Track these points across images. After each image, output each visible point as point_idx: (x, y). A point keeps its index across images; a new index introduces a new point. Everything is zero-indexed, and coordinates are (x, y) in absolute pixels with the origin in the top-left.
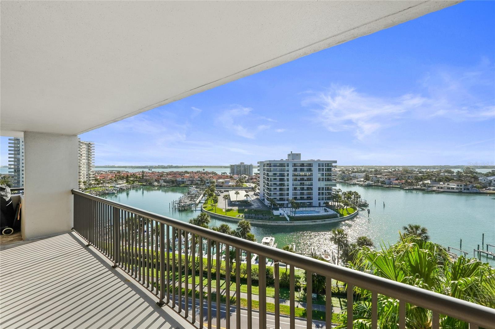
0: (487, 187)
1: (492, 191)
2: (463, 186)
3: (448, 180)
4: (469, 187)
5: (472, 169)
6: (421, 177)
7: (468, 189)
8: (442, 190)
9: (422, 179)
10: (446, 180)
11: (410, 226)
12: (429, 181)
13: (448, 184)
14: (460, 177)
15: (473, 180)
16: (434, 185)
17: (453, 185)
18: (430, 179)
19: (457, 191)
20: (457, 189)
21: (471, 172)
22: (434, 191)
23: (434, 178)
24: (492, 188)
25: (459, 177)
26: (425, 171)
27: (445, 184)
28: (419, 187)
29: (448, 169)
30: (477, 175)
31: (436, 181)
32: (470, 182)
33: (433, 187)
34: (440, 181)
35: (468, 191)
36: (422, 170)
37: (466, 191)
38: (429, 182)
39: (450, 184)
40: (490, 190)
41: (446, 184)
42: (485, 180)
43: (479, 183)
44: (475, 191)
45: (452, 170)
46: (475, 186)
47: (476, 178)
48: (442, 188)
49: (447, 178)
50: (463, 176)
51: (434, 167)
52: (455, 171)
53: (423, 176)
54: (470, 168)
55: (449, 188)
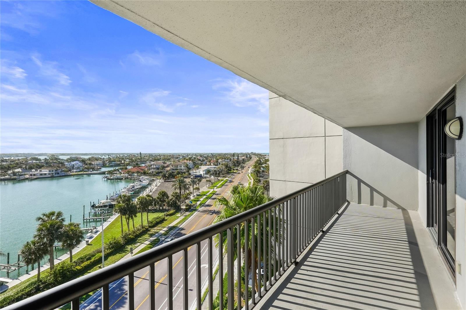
0: (71, 170)
1: (74, 173)
2: (54, 171)
3: (39, 167)
4: (59, 171)
5: (56, 156)
6: (8, 166)
7: (58, 173)
8: (35, 177)
9: (9, 168)
10: (37, 167)
12: (20, 169)
13: (41, 171)
14: (47, 163)
15: (60, 165)
16: (26, 173)
17: (45, 171)
18: (20, 167)
19: (49, 176)
20: (49, 174)
21: (56, 159)
22: (27, 179)
23: (24, 166)
24: (75, 170)
26: (9, 159)
27: (37, 171)
28: (7, 177)
29: (34, 156)
30: (60, 161)
31: (26, 169)
32: (58, 167)
33: (25, 175)
34: (31, 168)
35: (58, 175)
36: (4, 158)
37: (56, 175)
38: (20, 170)
39: (42, 170)
40: (73, 172)
41: (39, 170)
42: (69, 165)
43: (66, 168)
44: (64, 174)
45: (39, 157)
46: (63, 170)
47: (62, 164)
48: (34, 175)
49: (38, 165)
50: (51, 163)
51: (17, 155)
52: (42, 158)
53: (10, 164)
54: (55, 156)
55: (42, 174)
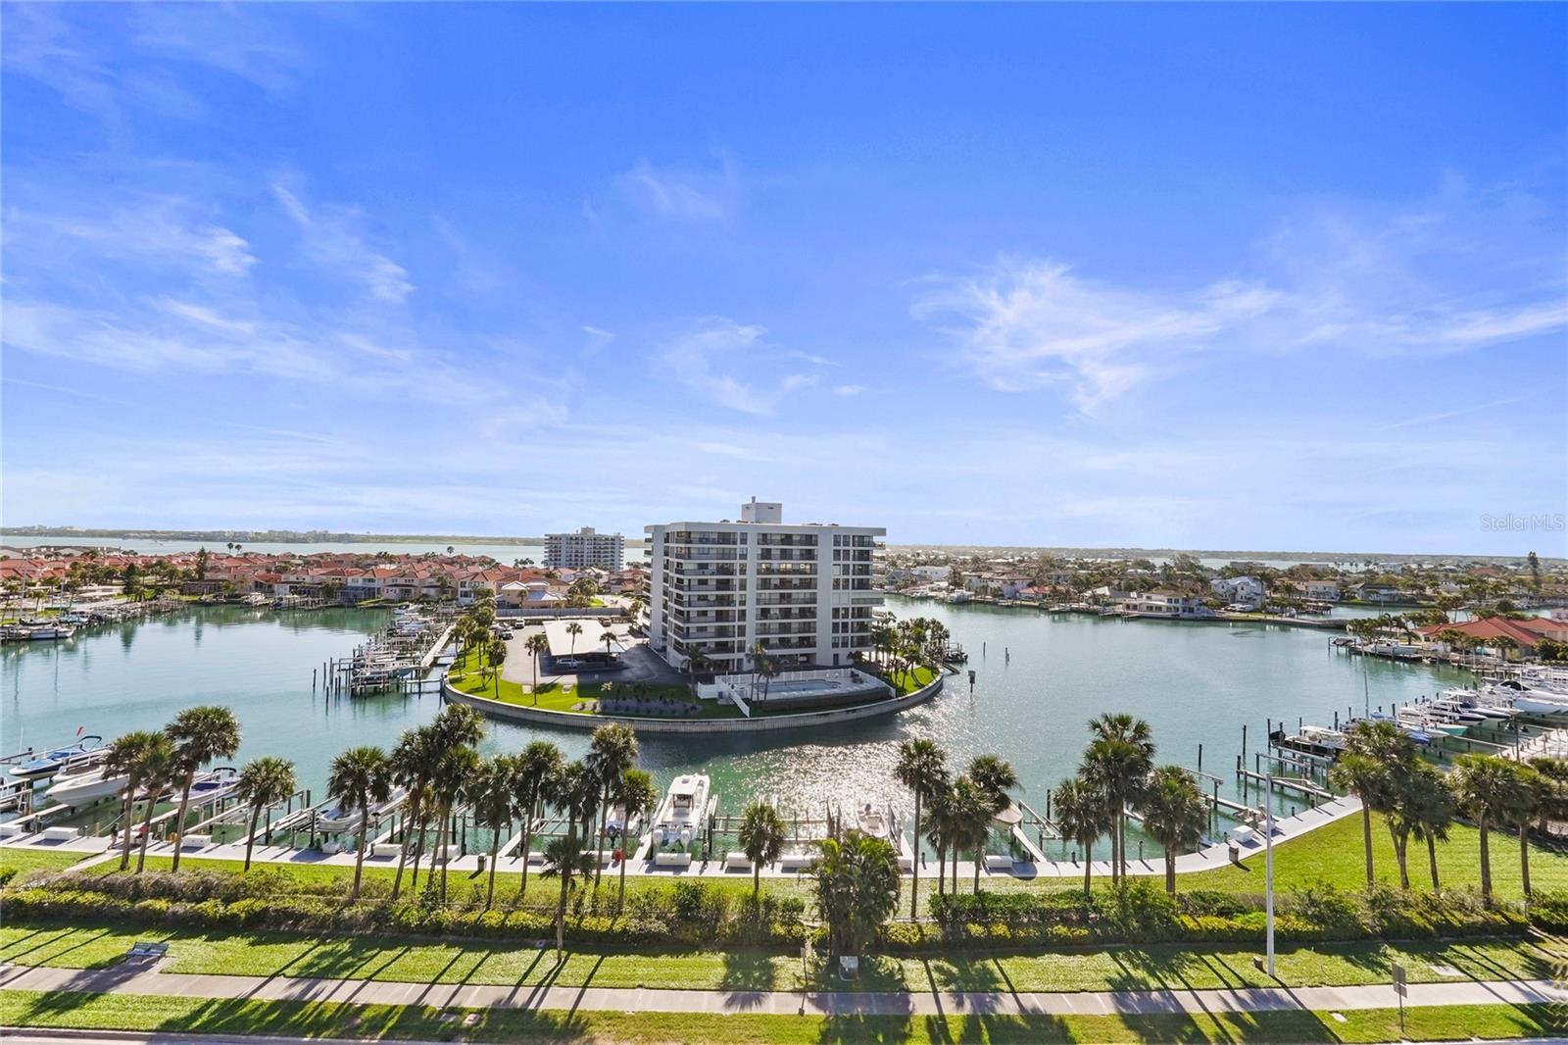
0: (1228, 605)
1: (1237, 614)
2: (1180, 601)
3: (1148, 586)
4: (1194, 604)
5: (1193, 558)
6: (1087, 579)
7: (1191, 610)
8: (1136, 613)
9: (1088, 584)
10: (1142, 587)
11: (1107, 719)
12: (1106, 588)
13: (1149, 598)
14: (1169, 578)
15: (1199, 586)
16: (1118, 600)
17: (1160, 600)
18: (1108, 584)
19: (1169, 614)
20: (1169, 609)
21: (1193, 567)
22: (1118, 616)
23: (1116, 582)
24: (1238, 606)
25: (1169, 580)
26: (1092, 563)
27: (1142, 596)
28: (1083, 605)
29: (1143, 558)
30: (1203, 574)
31: (1120, 590)
32: (1193, 591)
33: (1116, 604)
34: (1130, 588)
35: (1191, 615)
36: (1085, 560)
37: (1186, 615)
38: (1104, 591)
39: (1154, 597)
40: (1234, 611)
41: (1145, 595)
42: (1223, 587)
43: (1213, 594)
44: (1206, 615)
45: (1151, 561)
46: (1204, 601)
47: (1204, 582)
48: (1135, 607)
49: (1144, 581)
50: (1176, 577)
51: (1109, 553)
52: (1158, 562)
53: (1090, 575)
54: (1187, 557)
55: (1150, 608)
